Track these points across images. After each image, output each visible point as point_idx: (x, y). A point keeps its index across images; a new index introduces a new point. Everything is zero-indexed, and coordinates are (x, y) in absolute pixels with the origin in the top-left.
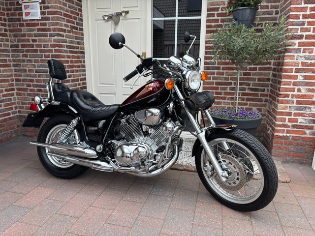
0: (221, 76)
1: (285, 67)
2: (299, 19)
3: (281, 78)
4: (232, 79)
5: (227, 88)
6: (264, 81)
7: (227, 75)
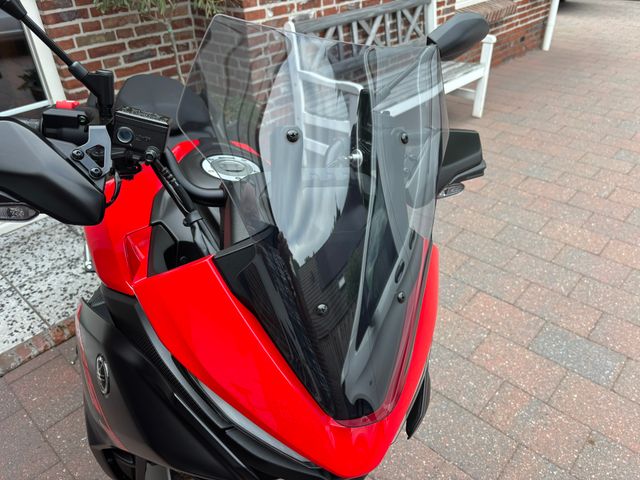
0: (96, 32)
4: (121, 34)
5: (118, 58)
6: (182, 27)
7: (109, 27)
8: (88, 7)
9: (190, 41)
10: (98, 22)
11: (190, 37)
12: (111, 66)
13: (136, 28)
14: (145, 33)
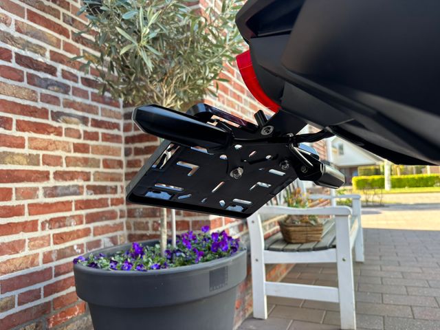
4: (48, 161)
5: (36, 189)
6: (113, 168)
7: (36, 148)
8: (15, 117)
9: (118, 184)
10: (22, 139)
11: (119, 180)
12: (25, 198)
13: (67, 157)
14: (76, 165)
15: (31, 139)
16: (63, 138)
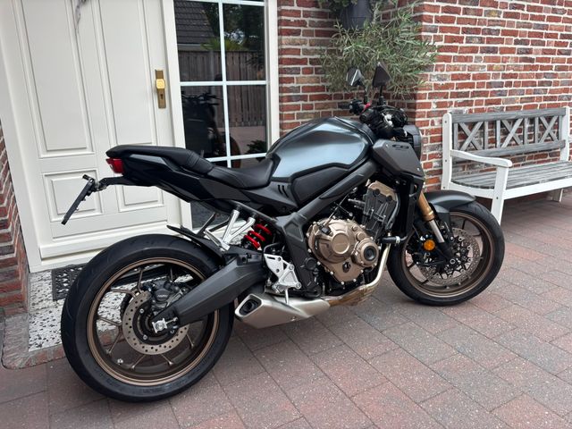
0: (309, 111)
1: (419, 92)
2: (431, 22)
3: (415, 108)
7: (318, 109)
8: (309, 94)
10: (312, 104)
15: (316, 104)
16: (333, 101)
